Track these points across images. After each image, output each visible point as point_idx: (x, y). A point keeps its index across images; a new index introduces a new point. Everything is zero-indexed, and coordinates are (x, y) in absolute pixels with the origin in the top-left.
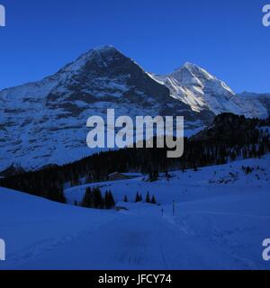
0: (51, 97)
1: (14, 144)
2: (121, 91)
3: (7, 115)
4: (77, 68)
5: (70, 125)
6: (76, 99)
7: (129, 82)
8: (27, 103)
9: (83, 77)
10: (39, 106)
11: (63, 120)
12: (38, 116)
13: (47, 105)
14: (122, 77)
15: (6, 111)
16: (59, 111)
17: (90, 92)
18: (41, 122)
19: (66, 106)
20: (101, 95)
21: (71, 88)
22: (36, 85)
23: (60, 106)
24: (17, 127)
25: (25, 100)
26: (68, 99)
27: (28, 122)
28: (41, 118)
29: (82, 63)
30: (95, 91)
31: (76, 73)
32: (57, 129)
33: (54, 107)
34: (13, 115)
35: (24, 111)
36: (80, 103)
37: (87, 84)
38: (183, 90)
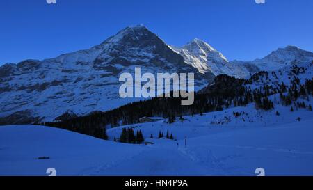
0: (98, 61)
1: (69, 96)
2: (148, 58)
3: (64, 74)
4: (116, 40)
5: (111, 82)
6: (116, 63)
7: (154, 52)
8: (79, 65)
9: (121, 47)
10: (88, 67)
11: (105, 79)
12: (87, 75)
13: (94, 67)
14: (149, 48)
15: (63, 71)
16: (103, 72)
17: (125, 58)
18: (89, 80)
19: (108, 68)
20: (134, 60)
21: (112, 55)
22: (86, 52)
23: (104, 68)
24: (71, 83)
25: (78, 63)
26: (110, 63)
27: (79, 79)
28: (89, 77)
29: (121, 36)
30: (130, 58)
31: (116, 44)
32: (101, 85)
33: (99, 69)
34: (68, 74)
35: (76, 71)
36: (119, 66)
37: (124, 52)
38: (193, 58)
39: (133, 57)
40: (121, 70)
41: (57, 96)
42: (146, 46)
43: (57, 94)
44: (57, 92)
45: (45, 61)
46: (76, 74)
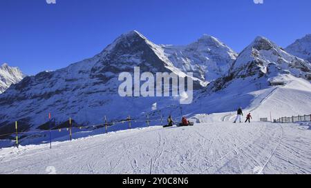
0: (93, 70)
1: (64, 104)
3: (66, 83)
4: (111, 48)
5: (99, 90)
6: (107, 71)
7: (142, 57)
8: (81, 74)
9: (113, 56)
11: (96, 86)
12: (83, 83)
13: (91, 75)
14: (139, 53)
15: (66, 80)
16: (95, 80)
17: (115, 66)
18: (83, 88)
19: (100, 77)
21: (104, 63)
22: (89, 60)
23: (97, 76)
24: (70, 91)
25: (80, 72)
26: (101, 71)
27: (77, 88)
28: (83, 85)
30: (120, 65)
31: (109, 53)
33: (93, 77)
34: (70, 84)
35: (77, 80)
36: (109, 74)
37: (115, 60)
38: (183, 60)
39: (123, 64)
40: (110, 78)
41: (57, 104)
42: (137, 52)
43: (57, 101)
45: (57, 71)
46: (76, 83)
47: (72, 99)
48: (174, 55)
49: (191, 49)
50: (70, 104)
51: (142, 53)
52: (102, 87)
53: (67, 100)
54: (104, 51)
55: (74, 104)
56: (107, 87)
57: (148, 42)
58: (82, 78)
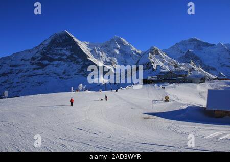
0: (33, 59)
2: (66, 55)
3: (11, 68)
4: (47, 43)
5: (38, 74)
6: (43, 60)
7: (71, 51)
8: (23, 61)
9: (49, 48)
10: (28, 63)
11: (36, 71)
12: (25, 68)
13: (31, 62)
15: (10, 66)
16: (35, 66)
17: (51, 56)
18: (25, 72)
19: (39, 64)
20: (56, 57)
21: (42, 54)
22: (29, 51)
23: (36, 64)
24: (14, 75)
25: (22, 60)
26: (40, 60)
27: (20, 71)
28: (26, 70)
29: (49, 40)
30: (54, 55)
31: (45, 46)
32: (31, 76)
33: (33, 64)
34: (14, 68)
35: (20, 66)
36: (45, 62)
37: (50, 52)
38: (101, 53)
39: (56, 55)
40: (47, 65)
41: (3, 84)
42: (67, 46)
43: (3, 82)
44: (3, 81)
46: (19, 68)
47: (16, 80)
48: (94, 49)
49: (106, 46)
50: (14, 84)
51: (71, 47)
52: (40, 71)
53: (11, 81)
54: (41, 44)
55: (18, 84)
56: (44, 72)
57: (76, 40)
58: (23, 65)
